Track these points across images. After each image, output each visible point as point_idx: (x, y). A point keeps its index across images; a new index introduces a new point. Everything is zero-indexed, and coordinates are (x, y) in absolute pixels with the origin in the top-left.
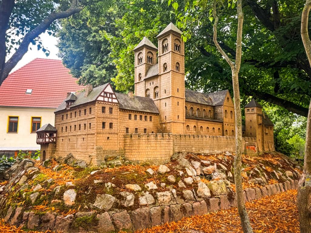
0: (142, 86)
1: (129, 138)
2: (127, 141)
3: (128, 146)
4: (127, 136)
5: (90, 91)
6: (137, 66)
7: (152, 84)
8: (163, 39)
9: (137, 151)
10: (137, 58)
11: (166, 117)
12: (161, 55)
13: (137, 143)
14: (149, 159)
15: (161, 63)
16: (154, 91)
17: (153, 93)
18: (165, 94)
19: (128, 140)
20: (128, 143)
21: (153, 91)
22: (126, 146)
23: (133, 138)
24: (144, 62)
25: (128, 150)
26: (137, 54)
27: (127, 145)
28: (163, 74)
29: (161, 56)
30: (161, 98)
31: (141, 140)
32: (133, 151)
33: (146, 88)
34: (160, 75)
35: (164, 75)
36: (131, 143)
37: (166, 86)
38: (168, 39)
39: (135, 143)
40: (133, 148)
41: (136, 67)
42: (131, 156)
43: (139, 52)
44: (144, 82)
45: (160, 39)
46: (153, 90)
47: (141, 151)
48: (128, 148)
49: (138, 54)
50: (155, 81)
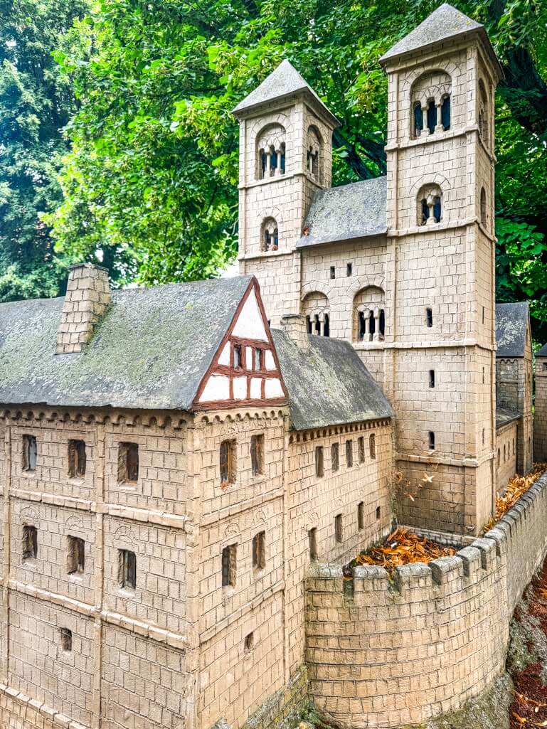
0: (284, 279)
1: (338, 600)
2: (322, 614)
3: (333, 643)
4: (321, 585)
5: (100, 309)
6: (252, 181)
7: (341, 271)
8: (421, 71)
9: (385, 673)
10: (251, 148)
11: (432, 435)
12: (406, 142)
13: (383, 627)
14: (446, 707)
15: (405, 183)
16: (355, 308)
17: (349, 315)
18: (425, 329)
19: (331, 612)
20: (329, 629)
21: (350, 307)
22: (321, 643)
23: (358, 597)
24: (300, 171)
25: (334, 671)
26: (255, 127)
27: (326, 637)
28: (415, 235)
29: (405, 149)
30: (398, 345)
31: (405, 609)
32: (365, 673)
33: (307, 289)
34: (398, 238)
35: (418, 239)
36: (350, 629)
37: (433, 292)
38: (454, 74)
39: (370, 628)
40: (360, 658)
41: (246, 189)
42: (356, 706)
43: (263, 123)
44: (296, 260)
45: (400, 72)
46: (350, 300)
47: (407, 669)
48: (330, 657)
49: (258, 129)
50: (366, 261)
